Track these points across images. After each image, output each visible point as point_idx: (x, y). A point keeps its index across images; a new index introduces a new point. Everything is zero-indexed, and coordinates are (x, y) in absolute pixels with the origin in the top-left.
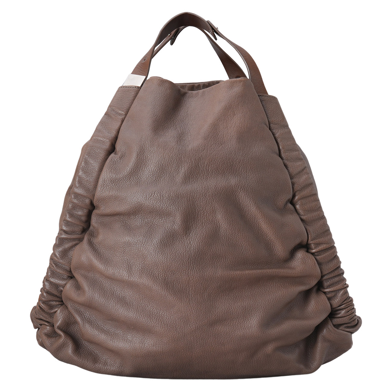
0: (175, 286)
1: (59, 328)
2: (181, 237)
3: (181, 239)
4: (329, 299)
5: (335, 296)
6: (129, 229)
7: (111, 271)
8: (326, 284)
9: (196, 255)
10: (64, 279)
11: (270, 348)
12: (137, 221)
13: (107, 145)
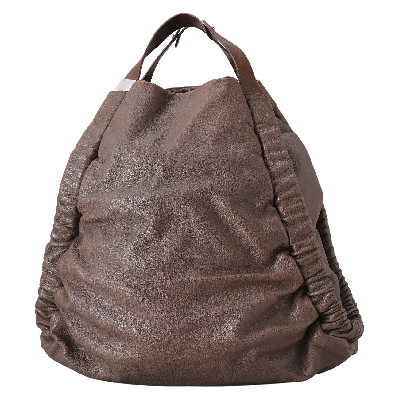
0: (149, 292)
1: (54, 332)
2: (154, 242)
3: (155, 244)
4: (314, 304)
5: (321, 300)
6: (108, 236)
7: (90, 278)
8: (311, 287)
9: (169, 260)
10: (55, 287)
11: (251, 355)
12: (115, 227)
13: (90, 152)
